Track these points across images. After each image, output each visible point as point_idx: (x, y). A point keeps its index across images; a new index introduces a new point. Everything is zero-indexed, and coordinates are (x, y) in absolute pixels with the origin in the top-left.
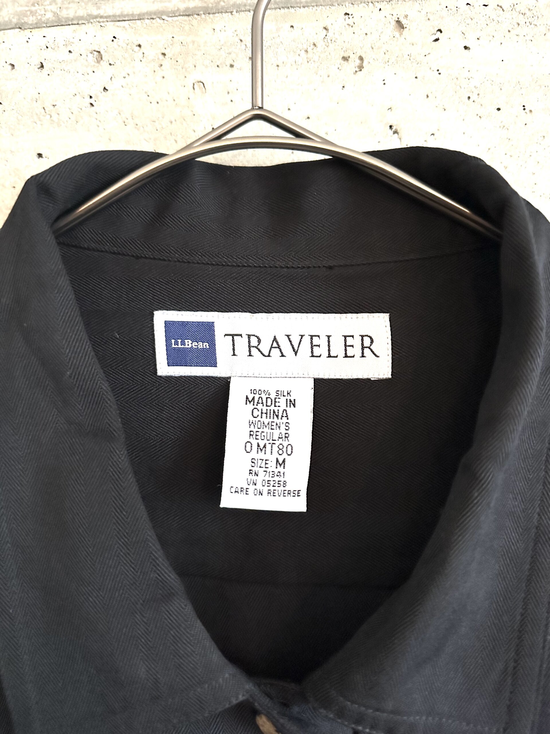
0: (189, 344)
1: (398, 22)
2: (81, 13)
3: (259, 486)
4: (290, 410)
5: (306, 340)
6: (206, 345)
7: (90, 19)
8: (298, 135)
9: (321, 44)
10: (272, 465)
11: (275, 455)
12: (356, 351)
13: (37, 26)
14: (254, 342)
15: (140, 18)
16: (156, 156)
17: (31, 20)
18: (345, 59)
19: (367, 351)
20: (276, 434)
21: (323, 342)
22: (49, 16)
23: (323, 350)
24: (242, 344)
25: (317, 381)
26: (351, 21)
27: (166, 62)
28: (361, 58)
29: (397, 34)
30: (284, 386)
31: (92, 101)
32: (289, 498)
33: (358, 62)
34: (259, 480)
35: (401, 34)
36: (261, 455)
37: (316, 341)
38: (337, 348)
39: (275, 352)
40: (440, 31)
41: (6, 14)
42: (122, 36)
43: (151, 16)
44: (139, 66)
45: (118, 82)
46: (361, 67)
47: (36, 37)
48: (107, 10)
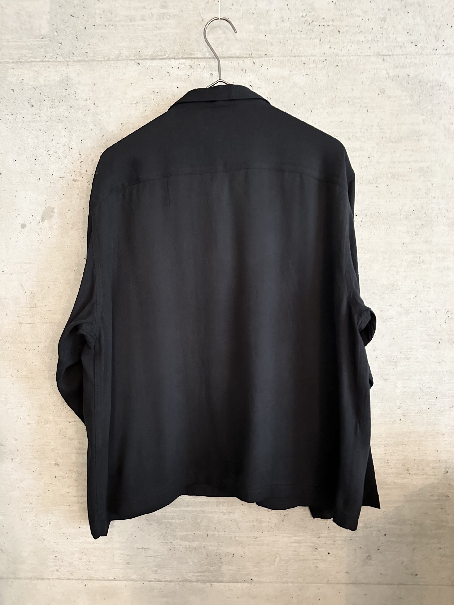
1: (254, 62)
2: (187, 57)
7: (189, 58)
9: (237, 67)
13: (178, 59)
15: (200, 58)
18: (242, 70)
22: (181, 57)
26: (244, 62)
27: (205, 69)
28: (246, 70)
29: (253, 65)
31: (189, 76)
33: (245, 71)
35: (254, 65)
40: (262, 65)
41: (171, 56)
42: (196, 63)
43: (202, 58)
44: (199, 69)
45: (195, 73)
46: (245, 72)
47: (177, 61)
48: (193, 56)
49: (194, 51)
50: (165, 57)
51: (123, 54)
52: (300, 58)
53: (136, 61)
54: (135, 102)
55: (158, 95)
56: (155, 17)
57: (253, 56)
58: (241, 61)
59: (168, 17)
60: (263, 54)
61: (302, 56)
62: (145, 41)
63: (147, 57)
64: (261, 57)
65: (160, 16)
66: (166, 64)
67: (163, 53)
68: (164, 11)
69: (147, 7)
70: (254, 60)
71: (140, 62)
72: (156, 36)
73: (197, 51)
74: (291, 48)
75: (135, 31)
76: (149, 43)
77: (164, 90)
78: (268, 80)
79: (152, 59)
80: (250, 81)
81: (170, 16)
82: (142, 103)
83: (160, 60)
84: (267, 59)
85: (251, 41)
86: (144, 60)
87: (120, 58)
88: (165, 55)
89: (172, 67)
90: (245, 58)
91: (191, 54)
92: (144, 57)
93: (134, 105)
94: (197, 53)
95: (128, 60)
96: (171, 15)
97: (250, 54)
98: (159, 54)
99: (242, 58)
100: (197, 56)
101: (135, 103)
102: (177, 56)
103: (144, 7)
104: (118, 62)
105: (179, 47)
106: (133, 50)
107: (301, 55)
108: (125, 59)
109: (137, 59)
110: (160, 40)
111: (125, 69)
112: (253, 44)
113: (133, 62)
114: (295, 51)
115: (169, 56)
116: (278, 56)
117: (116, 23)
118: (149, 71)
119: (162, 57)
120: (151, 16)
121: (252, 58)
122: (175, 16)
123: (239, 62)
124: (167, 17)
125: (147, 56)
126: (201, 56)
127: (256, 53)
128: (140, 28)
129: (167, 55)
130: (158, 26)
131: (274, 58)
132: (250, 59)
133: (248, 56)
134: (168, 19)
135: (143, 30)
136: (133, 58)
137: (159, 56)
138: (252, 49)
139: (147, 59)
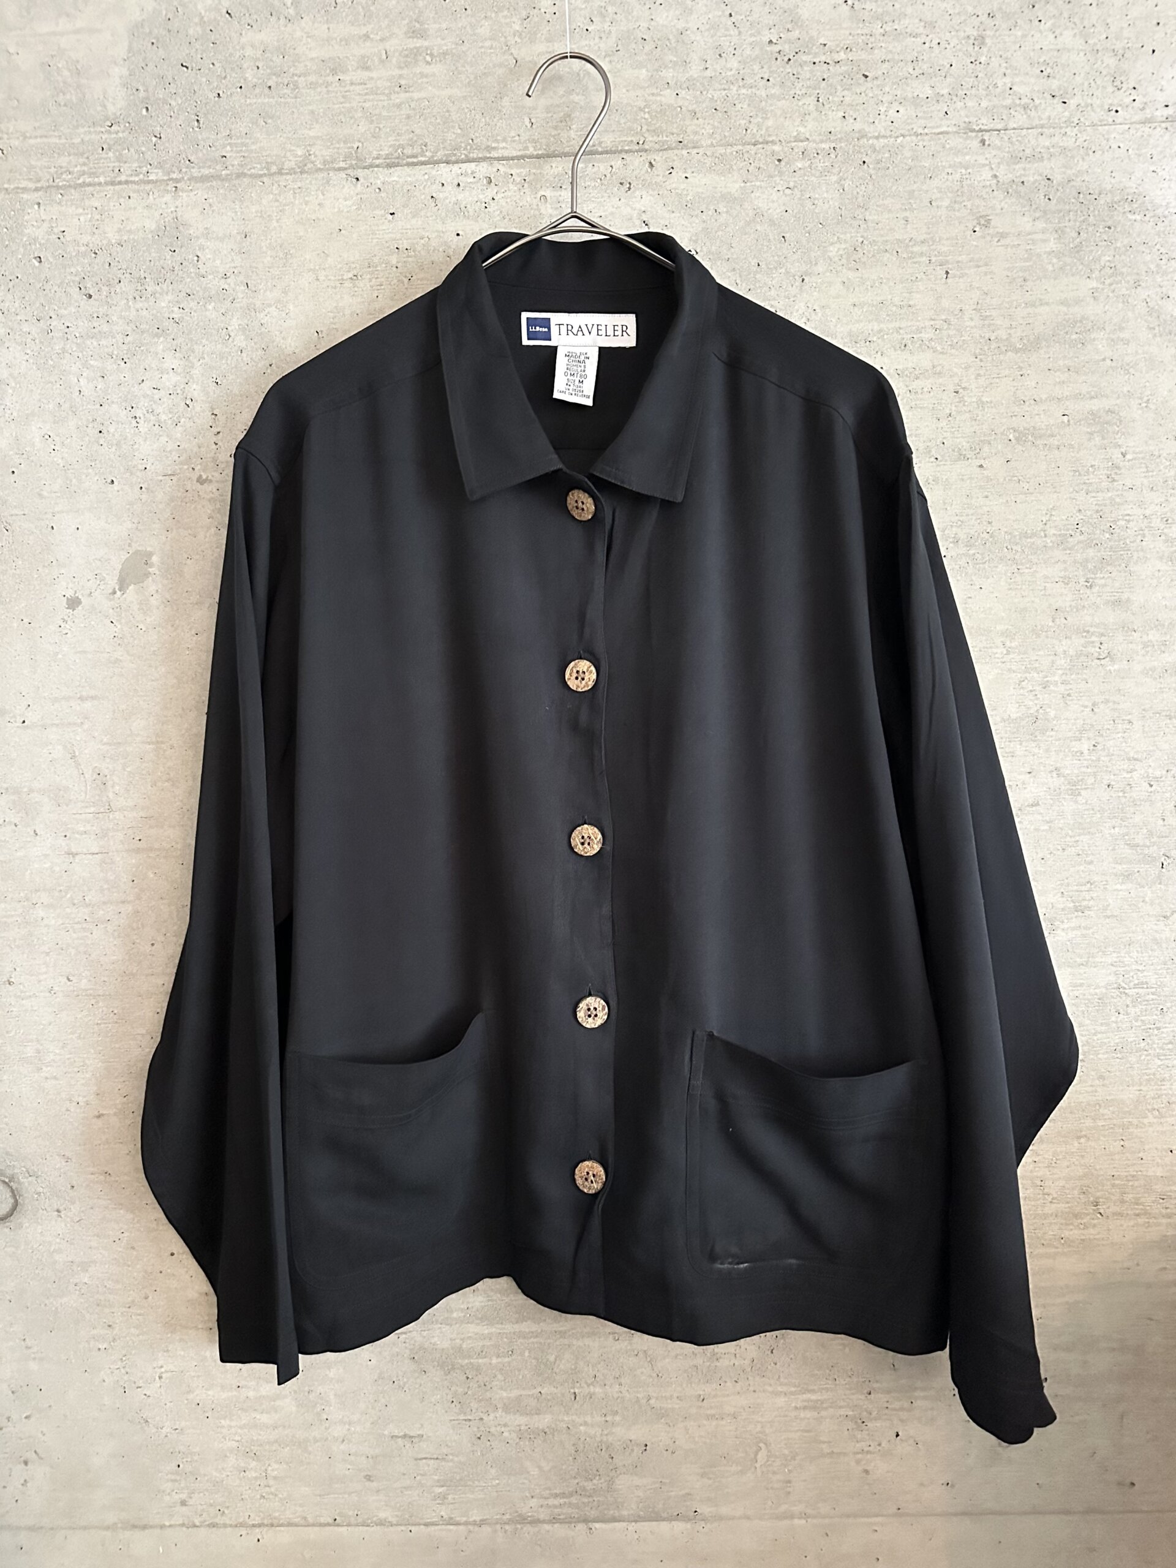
0: (538, 329)
1: (650, 163)
2: (480, 155)
3: (571, 391)
4: (586, 360)
5: (595, 327)
6: (546, 330)
7: (484, 159)
8: (593, 226)
9: (608, 175)
10: (577, 383)
11: (579, 378)
12: (619, 333)
13: (457, 162)
14: (570, 328)
15: (512, 159)
16: (526, 236)
17: (453, 158)
18: (621, 184)
19: (624, 333)
20: (579, 369)
21: (603, 328)
22: (463, 157)
23: (603, 332)
24: (564, 329)
25: (600, 348)
26: (625, 162)
27: (526, 185)
28: (630, 184)
29: (649, 170)
30: (584, 350)
31: (486, 205)
32: (584, 398)
33: (628, 185)
34: (571, 388)
35: (652, 170)
36: (572, 378)
37: (600, 327)
38: (610, 332)
39: (580, 333)
40: (672, 168)
41: (440, 155)
42: (502, 169)
43: (518, 158)
44: (511, 186)
45: (500, 195)
46: (629, 188)
47: (456, 168)
48: (494, 154)
49: (497, 141)
50: (423, 159)
51: (316, 156)
52: (769, 147)
53: (349, 172)
54: (350, 275)
55: (408, 256)
56: (394, 60)
57: (646, 147)
58: (618, 163)
59: (428, 58)
60: (673, 139)
61: (773, 142)
62: (372, 122)
63: (377, 162)
64: (670, 148)
65: (407, 56)
66: (426, 177)
67: (417, 150)
68: (419, 43)
69: (372, 36)
70: (651, 157)
71: (360, 173)
72: (399, 106)
73: (504, 140)
74: (743, 122)
75: (343, 97)
76: (381, 126)
77: (422, 241)
78: (689, 205)
79: (389, 166)
80: (643, 209)
81: (431, 55)
82: (368, 276)
83: (411, 168)
84: (684, 152)
85: (641, 109)
86: (371, 169)
87: (309, 166)
88: (423, 154)
89: (443, 185)
90: (627, 152)
91: (489, 149)
92: (369, 161)
93: (348, 284)
94: (504, 144)
95: (328, 170)
96: (435, 52)
97: (641, 142)
98: (408, 151)
99: (621, 152)
100: (506, 153)
101: (351, 279)
102: (455, 155)
103: (367, 37)
104: (305, 176)
105: (459, 131)
106: (342, 145)
107: (771, 139)
108: (320, 170)
109: (352, 167)
110: (408, 117)
111: (323, 195)
112: (647, 116)
113: (343, 175)
114: (755, 131)
115: (433, 157)
116: (712, 145)
117: (296, 78)
118: (383, 194)
119: (415, 160)
120: (384, 57)
121: (646, 151)
122: (445, 54)
123: (613, 164)
124: (425, 58)
125: (378, 158)
126: (515, 153)
127: (655, 139)
128: (358, 89)
129: (428, 154)
130: (403, 82)
131: (701, 151)
132: (640, 154)
133: (637, 147)
134: (428, 63)
135: (366, 94)
136: (342, 165)
137: (408, 157)
138: (644, 130)
139: (377, 166)
